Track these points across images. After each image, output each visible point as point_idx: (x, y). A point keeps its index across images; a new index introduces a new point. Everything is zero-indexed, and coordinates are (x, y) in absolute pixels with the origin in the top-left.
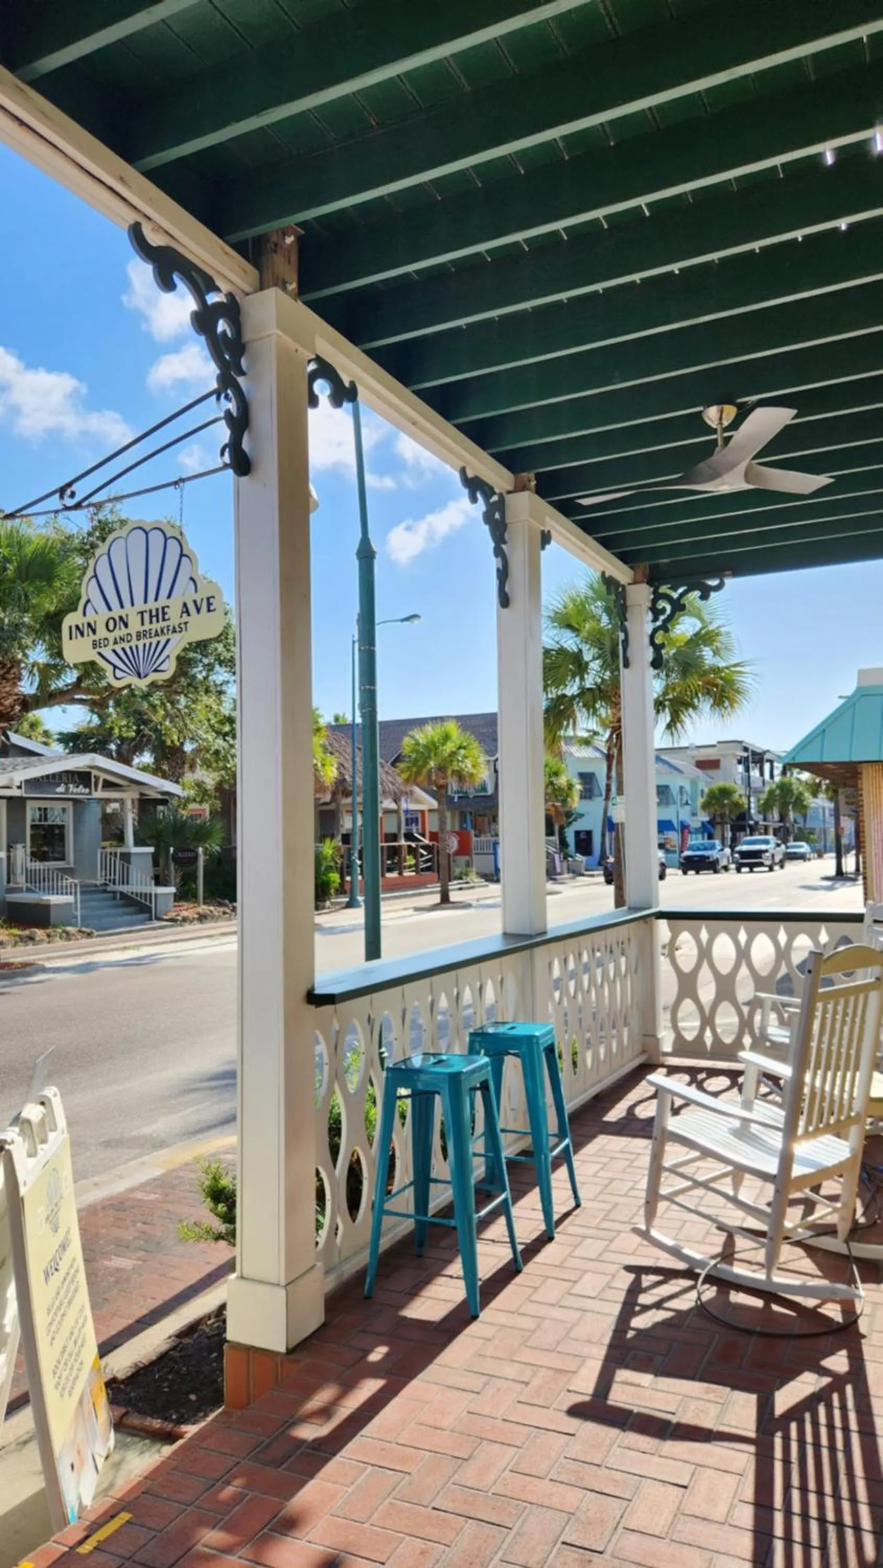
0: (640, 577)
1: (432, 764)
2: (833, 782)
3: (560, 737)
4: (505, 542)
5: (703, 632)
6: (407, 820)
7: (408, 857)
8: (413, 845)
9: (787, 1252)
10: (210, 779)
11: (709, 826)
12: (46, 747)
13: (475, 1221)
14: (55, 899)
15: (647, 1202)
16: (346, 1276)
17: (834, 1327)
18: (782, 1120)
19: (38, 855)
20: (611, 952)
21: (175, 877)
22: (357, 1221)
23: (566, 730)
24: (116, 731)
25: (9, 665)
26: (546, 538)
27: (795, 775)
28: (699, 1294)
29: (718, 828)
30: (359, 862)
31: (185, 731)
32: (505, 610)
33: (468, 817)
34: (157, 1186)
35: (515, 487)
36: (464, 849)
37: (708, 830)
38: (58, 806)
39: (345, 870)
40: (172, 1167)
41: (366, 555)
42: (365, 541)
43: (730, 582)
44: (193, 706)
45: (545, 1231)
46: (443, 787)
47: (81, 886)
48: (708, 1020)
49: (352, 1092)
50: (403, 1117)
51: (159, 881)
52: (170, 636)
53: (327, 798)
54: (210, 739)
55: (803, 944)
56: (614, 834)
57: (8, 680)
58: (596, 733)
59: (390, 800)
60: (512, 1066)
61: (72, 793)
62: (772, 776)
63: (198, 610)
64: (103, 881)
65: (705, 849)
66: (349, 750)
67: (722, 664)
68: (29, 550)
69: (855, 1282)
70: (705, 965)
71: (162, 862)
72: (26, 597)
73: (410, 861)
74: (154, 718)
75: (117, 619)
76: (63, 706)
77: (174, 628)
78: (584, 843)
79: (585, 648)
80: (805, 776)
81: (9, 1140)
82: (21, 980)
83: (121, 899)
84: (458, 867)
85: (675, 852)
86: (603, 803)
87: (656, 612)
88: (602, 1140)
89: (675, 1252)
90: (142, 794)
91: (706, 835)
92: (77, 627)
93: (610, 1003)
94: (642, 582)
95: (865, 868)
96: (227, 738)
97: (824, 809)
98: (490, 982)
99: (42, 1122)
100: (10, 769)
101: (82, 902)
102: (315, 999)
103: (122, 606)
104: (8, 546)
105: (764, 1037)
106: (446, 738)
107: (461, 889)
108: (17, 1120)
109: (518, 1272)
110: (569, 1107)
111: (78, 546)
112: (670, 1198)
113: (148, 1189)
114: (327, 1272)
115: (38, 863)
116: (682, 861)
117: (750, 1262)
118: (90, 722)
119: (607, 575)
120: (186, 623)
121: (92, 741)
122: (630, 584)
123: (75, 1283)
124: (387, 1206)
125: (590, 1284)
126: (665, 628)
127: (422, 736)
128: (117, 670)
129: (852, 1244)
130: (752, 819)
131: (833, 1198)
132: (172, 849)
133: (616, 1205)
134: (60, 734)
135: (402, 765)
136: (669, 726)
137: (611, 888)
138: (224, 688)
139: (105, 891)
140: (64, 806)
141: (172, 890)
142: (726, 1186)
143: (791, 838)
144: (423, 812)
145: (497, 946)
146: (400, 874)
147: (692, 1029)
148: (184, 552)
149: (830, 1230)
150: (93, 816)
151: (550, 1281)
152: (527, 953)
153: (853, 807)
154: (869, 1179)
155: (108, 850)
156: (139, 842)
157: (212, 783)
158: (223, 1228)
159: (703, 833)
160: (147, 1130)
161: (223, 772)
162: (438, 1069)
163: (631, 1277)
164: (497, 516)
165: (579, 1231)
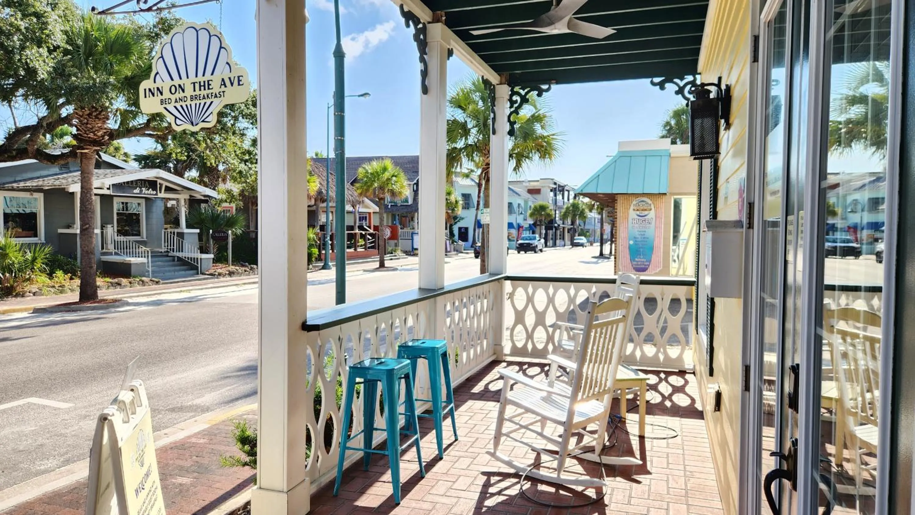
0: (504, 80)
1: (376, 185)
2: (601, 204)
3: (452, 172)
4: (426, 54)
5: (536, 114)
6: (360, 218)
7: (360, 240)
8: (364, 233)
9: (569, 462)
10: (236, 188)
11: (533, 227)
12: (125, 163)
13: (399, 451)
14: (133, 260)
15: (495, 438)
16: (323, 484)
17: (592, 501)
18: (570, 392)
19: (120, 232)
20: (479, 298)
21: (213, 248)
22: (330, 453)
23: (456, 169)
24: (174, 155)
25: (100, 110)
26: (450, 53)
27: (581, 199)
28: (522, 486)
29: (538, 227)
30: (330, 242)
31: (219, 157)
32: (425, 96)
33: (397, 217)
34: (205, 435)
35: (433, 20)
36: (394, 236)
37: (532, 228)
38: (135, 201)
39: (322, 247)
40: (214, 423)
41: (339, 55)
42: (339, 46)
43: (554, 87)
44: (225, 142)
45: (438, 454)
46: (383, 199)
47: (152, 253)
48: (530, 336)
49: (328, 380)
50: (358, 393)
51: (203, 250)
52: (213, 99)
53: (313, 202)
54: (236, 164)
55: (582, 295)
56: (481, 230)
57: (100, 119)
58: (472, 171)
59: (350, 205)
60: (422, 364)
61: (145, 194)
62: (568, 200)
63: (232, 84)
64: (166, 250)
65: (530, 239)
66: (325, 174)
67: (546, 134)
68: (113, 34)
69: (603, 477)
70: (530, 306)
71: (204, 239)
72: (111, 64)
73: (361, 242)
74: (199, 149)
75: (177, 87)
76: (137, 137)
77: (216, 94)
78: (464, 234)
79: (469, 120)
80: (587, 200)
81: (111, 414)
82: (113, 310)
83: (178, 261)
84: (390, 246)
85: (514, 241)
86: (475, 211)
87: (512, 103)
88: (470, 403)
89: (509, 464)
90: (191, 196)
91: (531, 231)
92: (150, 90)
93: (477, 328)
94: (505, 84)
95: (615, 252)
96: (247, 163)
97: (595, 218)
98: (410, 316)
99: (132, 402)
100: (102, 176)
101: (152, 262)
102: (306, 327)
103: (181, 78)
104: (99, 30)
105: (560, 346)
106: (385, 169)
107: (391, 259)
108: (115, 401)
109: (423, 477)
110: (454, 384)
111: (146, 34)
112: (507, 435)
113: (199, 436)
114: (312, 483)
115: (122, 237)
116: (518, 246)
117: (549, 468)
118: (156, 149)
119: (485, 78)
120: (224, 92)
121: (158, 161)
122: (498, 84)
123: (155, 496)
124: (348, 445)
125: (462, 483)
126: (516, 112)
127: (370, 167)
128: (177, 119)
129: (602, 457)
130: (556, 223)
131: (593, 432)
132: (211, 231)
133: (477, 439)
134: (136, 155)
135: (357, 185)
136: (515, 169)
137: (478, 261)
138: (245, 132)
139: (167, 256)
140: (139, 202)
141: (212, 256)
142: (537, 427)
143: (577, 234)
144: (370, 213)
145: (415, 296)
146: (355, 250)
147: (521, 340)
148: (222, 46)
149: (591, 450)
150: (159, 208)
151: (441, 482)
152: (432, 300)
153: (611, 218)
154: (612, 422)
155: (169, 230)
156: (188, 226)
157: (238, 191)
158: (248, 459)
159: (529, 230)
160: (198, 401)
161: (244, 185)
162: (380, 367)
163: (486, 477)
164: (422, 37)
165: (457, 454)
